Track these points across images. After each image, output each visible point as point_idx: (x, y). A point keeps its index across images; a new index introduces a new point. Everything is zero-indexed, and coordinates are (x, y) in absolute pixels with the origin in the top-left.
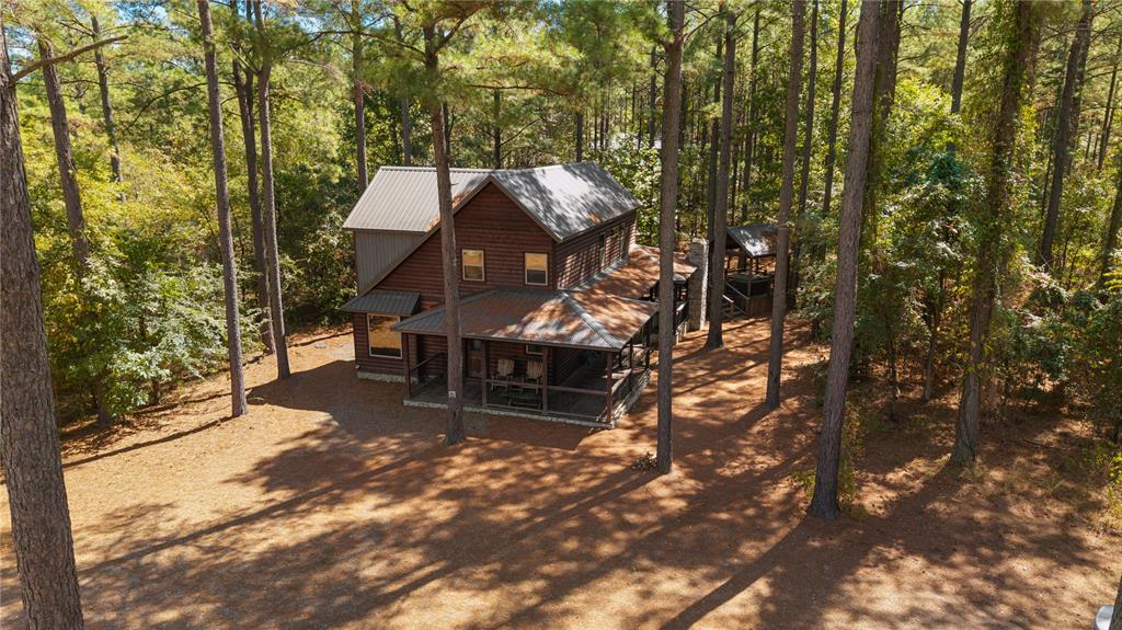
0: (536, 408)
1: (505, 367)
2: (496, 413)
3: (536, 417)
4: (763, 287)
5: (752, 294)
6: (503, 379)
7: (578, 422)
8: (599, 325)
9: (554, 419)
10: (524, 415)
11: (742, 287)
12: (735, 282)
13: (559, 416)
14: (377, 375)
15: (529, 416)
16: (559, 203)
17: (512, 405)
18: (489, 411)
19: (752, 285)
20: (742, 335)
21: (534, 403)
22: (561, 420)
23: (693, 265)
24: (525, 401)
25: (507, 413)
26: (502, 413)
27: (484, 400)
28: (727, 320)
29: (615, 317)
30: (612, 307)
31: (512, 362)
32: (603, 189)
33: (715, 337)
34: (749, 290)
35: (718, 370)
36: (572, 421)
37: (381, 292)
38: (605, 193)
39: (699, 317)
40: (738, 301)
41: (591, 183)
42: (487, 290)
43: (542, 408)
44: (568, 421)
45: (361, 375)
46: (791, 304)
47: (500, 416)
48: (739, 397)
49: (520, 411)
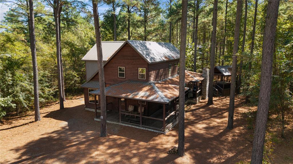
0: (138, 124)
1: (131, 108)
2: (124, 125)
3: (137, 127)
4: (228, 86)
5: (224, 88)
6: (130, 113)
7: (152, 130)
8: (164, 96)
9: (144, 129)
10: (133, 126)
11: (221, 86)
12: (219, 84)
13: (146, 128)
14: (91, 109)
15: (135, 127)
16: (153, 54)
17: (130, 122)
18: (122, 124)
19: (225, 85)
20: (222, 102)
21: (137, 122)
22: (147, 129)
23: (203, 77)
24: (134, 121)
25: (128, 125)
26: (126, 125)
27: (120, 120)
28: (215, 96)
29: (171, 94)
30: (170, 90)
31: (133, 107)
32: (173, 52)
33: (210, 102)
34: (224, 87)
35: (213, 114)
36: (150, 130)
37: (93, 81)
38: (173, 53)
39: (206, 95)
40: (219, 90)
41: (168, 50)
42: (126, 81)
43: (140, 124)
44: (149, 130)
45: (86, 109)
46: (238, 92)
47: (125, 126)
48: (222, 125)
49: (132, 125)
